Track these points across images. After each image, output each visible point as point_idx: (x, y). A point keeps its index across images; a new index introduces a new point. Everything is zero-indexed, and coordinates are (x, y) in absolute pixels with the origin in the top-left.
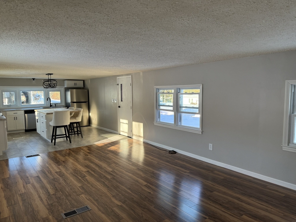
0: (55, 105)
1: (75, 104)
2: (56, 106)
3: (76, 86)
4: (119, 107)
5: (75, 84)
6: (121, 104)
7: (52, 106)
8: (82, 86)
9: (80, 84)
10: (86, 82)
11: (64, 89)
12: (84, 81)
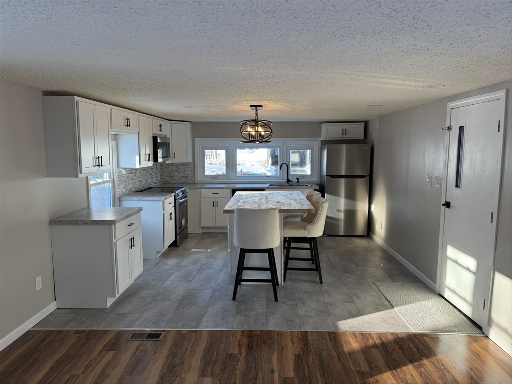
0: (297, 180)
1: (343, 181)
2: (298, 182)
3: (345, 136)
4: (448, 205)
5: (345, 132)
6: (454, 195)
7: (290, 181)
8: (361, 136)
9: (357, 132)
10: (371, 127)
11: (320, 145)
12: (366, 124)
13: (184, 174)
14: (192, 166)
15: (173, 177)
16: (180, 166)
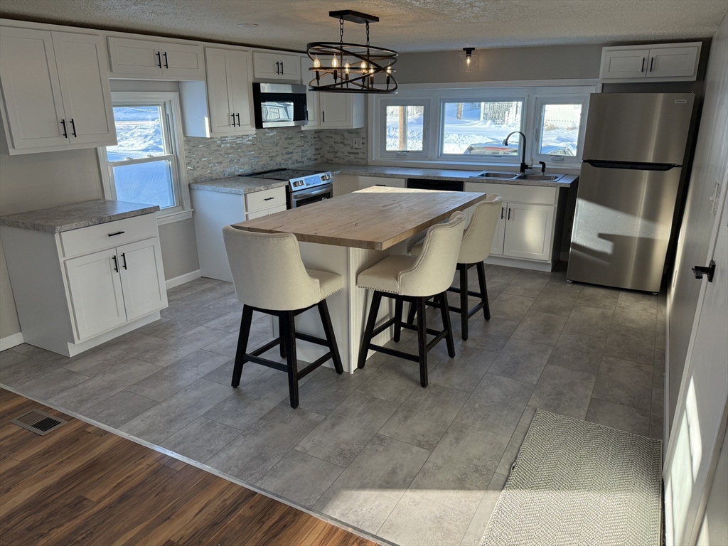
2: (543, 170)
3: (649, 74)
5: (649, 65)
7: (527, 167)
8: (689, 73)
9: (681, 63)
12: (706, 44)
13: (352, 148)
14: (364, 135)
15: (336, 152)
16: (346, 134)
